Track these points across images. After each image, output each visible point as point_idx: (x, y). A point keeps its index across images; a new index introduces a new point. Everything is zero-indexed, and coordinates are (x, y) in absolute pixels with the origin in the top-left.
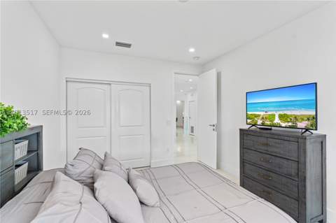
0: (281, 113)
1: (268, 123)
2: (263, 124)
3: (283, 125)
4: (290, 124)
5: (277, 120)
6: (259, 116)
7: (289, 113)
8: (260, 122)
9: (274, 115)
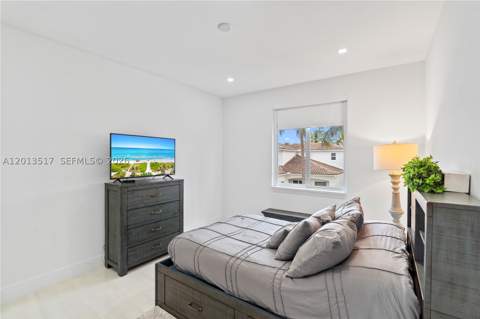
0: (153, 161)
1: (139, 174)
2: (132, 176)
3: (154, 174)
4: (160, 172)
5: (148, 170)
6: (128, 165)
7: (159, 161)
8: (128, 174)
9: (146, 164)
